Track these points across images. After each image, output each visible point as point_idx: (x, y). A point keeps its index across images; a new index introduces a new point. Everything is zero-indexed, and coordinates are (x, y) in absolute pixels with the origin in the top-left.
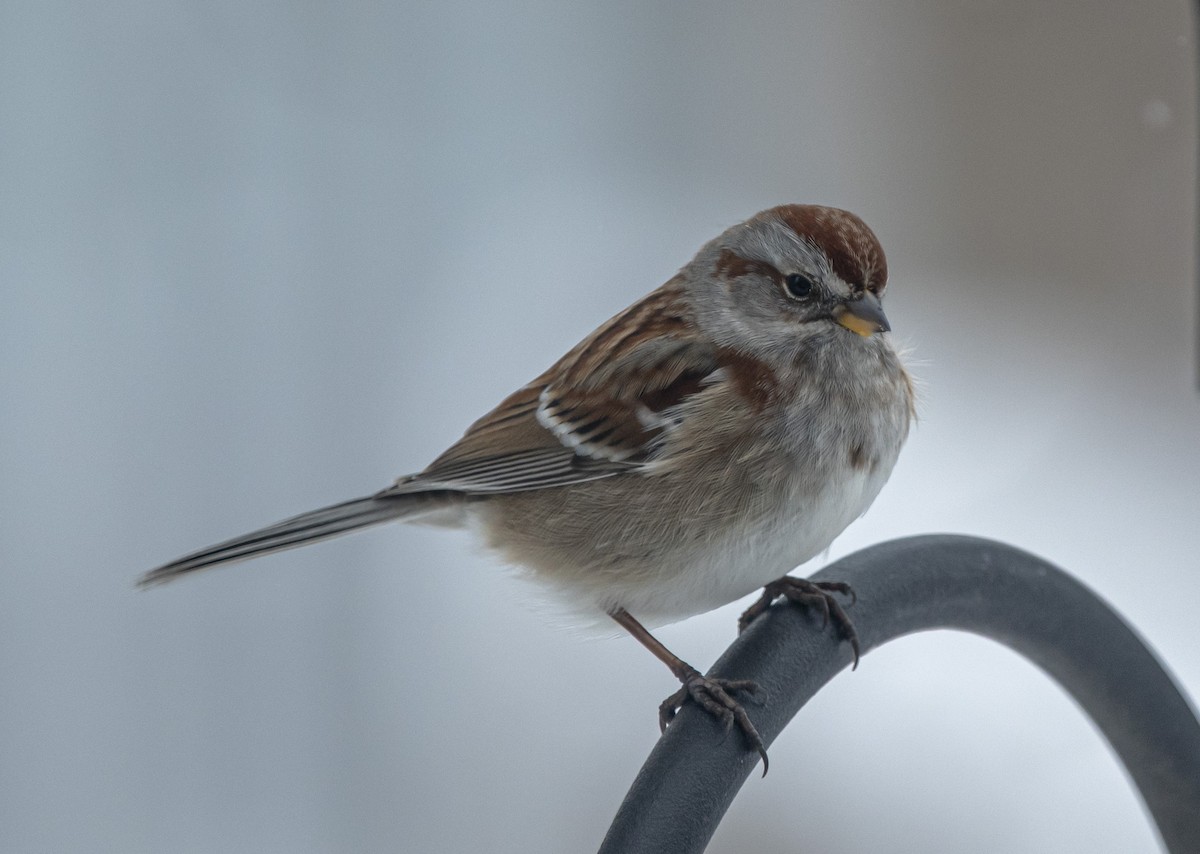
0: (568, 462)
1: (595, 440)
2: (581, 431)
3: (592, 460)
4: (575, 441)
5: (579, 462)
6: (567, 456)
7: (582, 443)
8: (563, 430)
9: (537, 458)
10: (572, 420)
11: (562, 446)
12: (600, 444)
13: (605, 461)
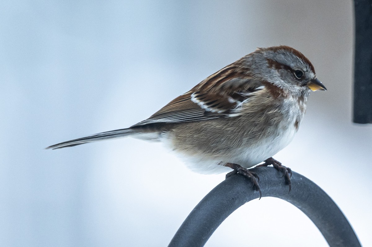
0: (203, 113)
1: (213, 107)
2: (207, 104)
3: (211, 112)
4: (206, 107)
5: (206, 113)
6: (203, 111)
7: (208, 108)
8: (201, 103)
9: (192, 112)
10: (205, 101)
11: (201, 108)
12: (214, 108)
13: (216, 113)
